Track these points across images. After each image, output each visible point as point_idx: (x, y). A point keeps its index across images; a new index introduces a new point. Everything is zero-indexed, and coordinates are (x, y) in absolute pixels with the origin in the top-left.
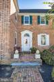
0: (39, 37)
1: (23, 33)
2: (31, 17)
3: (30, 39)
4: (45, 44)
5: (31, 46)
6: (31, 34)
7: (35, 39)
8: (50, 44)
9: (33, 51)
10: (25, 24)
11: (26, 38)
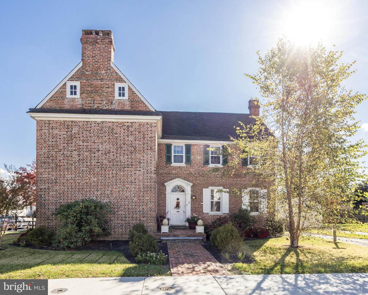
0: (206, 192)
1: (170, 186)
2: (188, 147)
3: (186, 199)
4: (218, 209)
5: (189, 214)
6: (188, 187)
7: (197, 199)
8: (230, 209)
9: (192, 223)
10: (174, 164)
11: (178, 195)
